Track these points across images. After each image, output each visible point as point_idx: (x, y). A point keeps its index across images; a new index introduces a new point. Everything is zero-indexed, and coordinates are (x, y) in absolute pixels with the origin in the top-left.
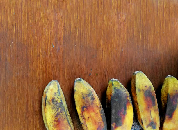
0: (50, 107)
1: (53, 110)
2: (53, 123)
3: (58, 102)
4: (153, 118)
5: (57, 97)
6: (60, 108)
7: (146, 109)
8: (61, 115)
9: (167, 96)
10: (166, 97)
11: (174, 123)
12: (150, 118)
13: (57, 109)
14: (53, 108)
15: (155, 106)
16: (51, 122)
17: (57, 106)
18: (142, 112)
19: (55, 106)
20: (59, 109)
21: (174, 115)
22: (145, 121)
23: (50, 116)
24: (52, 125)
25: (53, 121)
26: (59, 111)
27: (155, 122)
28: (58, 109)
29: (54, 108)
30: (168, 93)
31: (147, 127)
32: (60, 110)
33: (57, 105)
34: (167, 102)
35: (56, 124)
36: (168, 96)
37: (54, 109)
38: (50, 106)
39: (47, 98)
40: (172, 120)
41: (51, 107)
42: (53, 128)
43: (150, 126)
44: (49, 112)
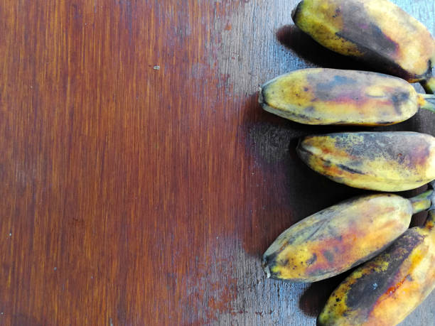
0: (368, 164)
1: (376, 159)
2: (404, 169)
3: (363, 142)
4: (384, 95)
5: (351, 141)
6: (377, 141)
7: (360, 105)
8: (393, 143)
9: (342, 39)
10: (343, 42)
11: (409, 42)
12: (382, 100)
13: (378, 150)
14: (372, 157)
15: (359, 80)
16: (401, 172)
17: (369, 147)
18: (362, 118)
19: (369, 150)
20: (379, 144)
21: (393, 37)
22: (384, 114)
23: (389, 169)
24: (408, 172)
25: (400, 166)
26: (382, 145)
27: (394, 91)
28: (376, 146)
29: (373, 155)
30: (336, 34)
31: (399, 113)
32: (381, 142)
33: (367, 146)
34: (357, 44)
35: (408, 162)
36: (343, 37)
37: (376, 155)
38: (365, 163)
39: (344, 164)
40: (401, 45)
41: (368, 161)
42: (413, 171)
43: (400, 106)
44: (378, 170)
